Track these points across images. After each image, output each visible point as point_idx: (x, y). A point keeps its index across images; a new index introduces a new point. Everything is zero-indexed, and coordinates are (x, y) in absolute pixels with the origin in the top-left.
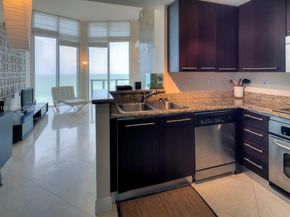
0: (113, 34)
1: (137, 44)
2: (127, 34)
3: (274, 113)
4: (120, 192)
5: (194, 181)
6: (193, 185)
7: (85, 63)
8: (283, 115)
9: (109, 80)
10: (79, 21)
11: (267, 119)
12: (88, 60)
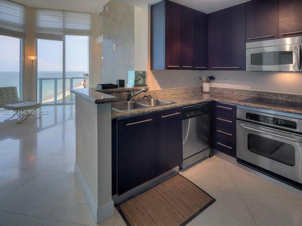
0: (69, 26)
1: (100, 39)
2: (86, 26)
3: (241, 103)
4: (120, 194)
5: (181, 169)
6: (180, 173)
7: (33, 58)
8: (248, 104)
9: (64, 79)
10: (24, 6)
11: (235, 108)
12: (36, 55)
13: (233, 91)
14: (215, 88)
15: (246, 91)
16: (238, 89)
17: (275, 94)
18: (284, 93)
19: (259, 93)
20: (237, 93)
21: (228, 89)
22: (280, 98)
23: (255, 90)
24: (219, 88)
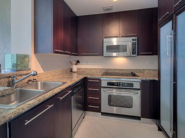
8: (108, 77)
13: (91, 69)
14: (80, 69)
15: (99, 69)
16: (94, 68)
17: (114, 70)
18: (118, 68)
19: (106, 70)
20: (94, 71)
21: (88, 69)
22: (117, 72)
23: (104, 68)
24: (82, 69)
